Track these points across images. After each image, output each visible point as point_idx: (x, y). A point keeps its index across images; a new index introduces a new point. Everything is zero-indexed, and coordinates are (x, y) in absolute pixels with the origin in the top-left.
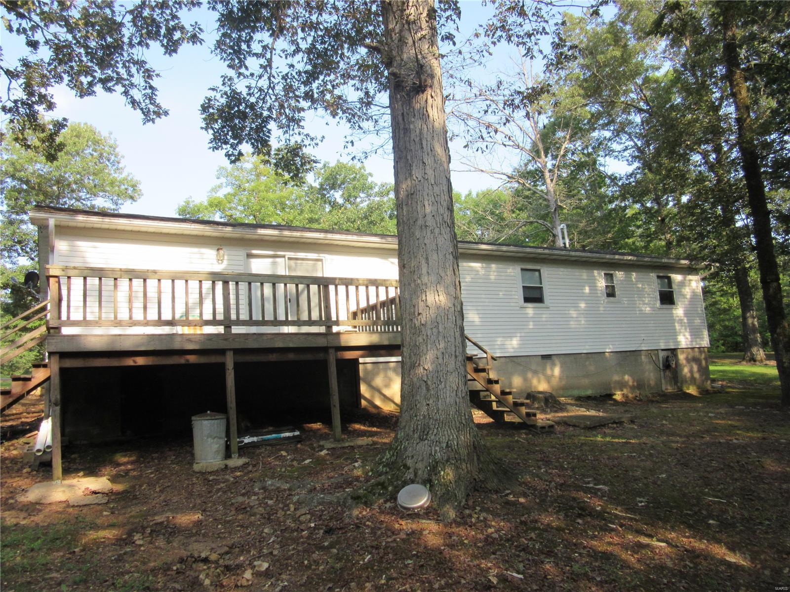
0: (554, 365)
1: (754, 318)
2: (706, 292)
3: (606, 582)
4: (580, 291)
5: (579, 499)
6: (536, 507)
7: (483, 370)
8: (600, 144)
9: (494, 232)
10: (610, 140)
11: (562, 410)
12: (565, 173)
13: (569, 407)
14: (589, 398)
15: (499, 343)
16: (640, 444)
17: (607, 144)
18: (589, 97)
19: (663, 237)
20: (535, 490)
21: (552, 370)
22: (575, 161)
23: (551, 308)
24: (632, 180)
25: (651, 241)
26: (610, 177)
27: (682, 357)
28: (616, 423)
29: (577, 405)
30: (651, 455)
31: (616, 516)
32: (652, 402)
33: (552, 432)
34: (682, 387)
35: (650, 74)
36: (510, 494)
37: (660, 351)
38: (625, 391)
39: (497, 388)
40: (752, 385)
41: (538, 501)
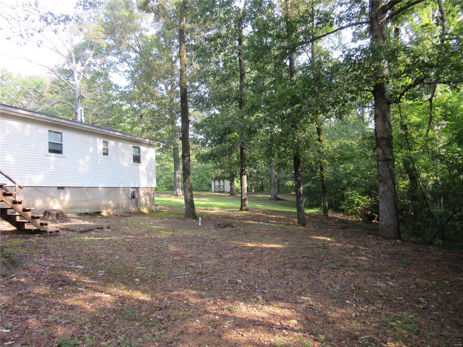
0: (66, 193)
1: (179, 174)
2: (158, 159)
3: (68, 323)
4: (87, 150)
5: (63, 275)
6: (32, 283)
7: (11, 195)
8: (111, 64)
9: (35, 104)
10: (117, 63)
11: (67, 221)
12: (88, 77)
13: (72, 219)
14: (86, 214)
15: (28, 177)
16: (109, 240)
17: (115, 66)
18: (108, 34)
19: (140, 125)
20: (34, 272)
21: (64, 196)
22: (95, 71)
23: (67, 158)
24: (127, 90)
25: (134, 127)
26: (115, 86)
27: (141, 192)
28: (99, 229)
29: (77, 218)
30: (114, 246)
31: (84, 283)
32: (123, 216)
33: (57, 235)
34: (140, 208)
35: (144, 32)
36: (15, 276)
37: (130, 188)
38: (108, 210)
39: (20, 207)
40: (174, 208)
41: (34, 279)
